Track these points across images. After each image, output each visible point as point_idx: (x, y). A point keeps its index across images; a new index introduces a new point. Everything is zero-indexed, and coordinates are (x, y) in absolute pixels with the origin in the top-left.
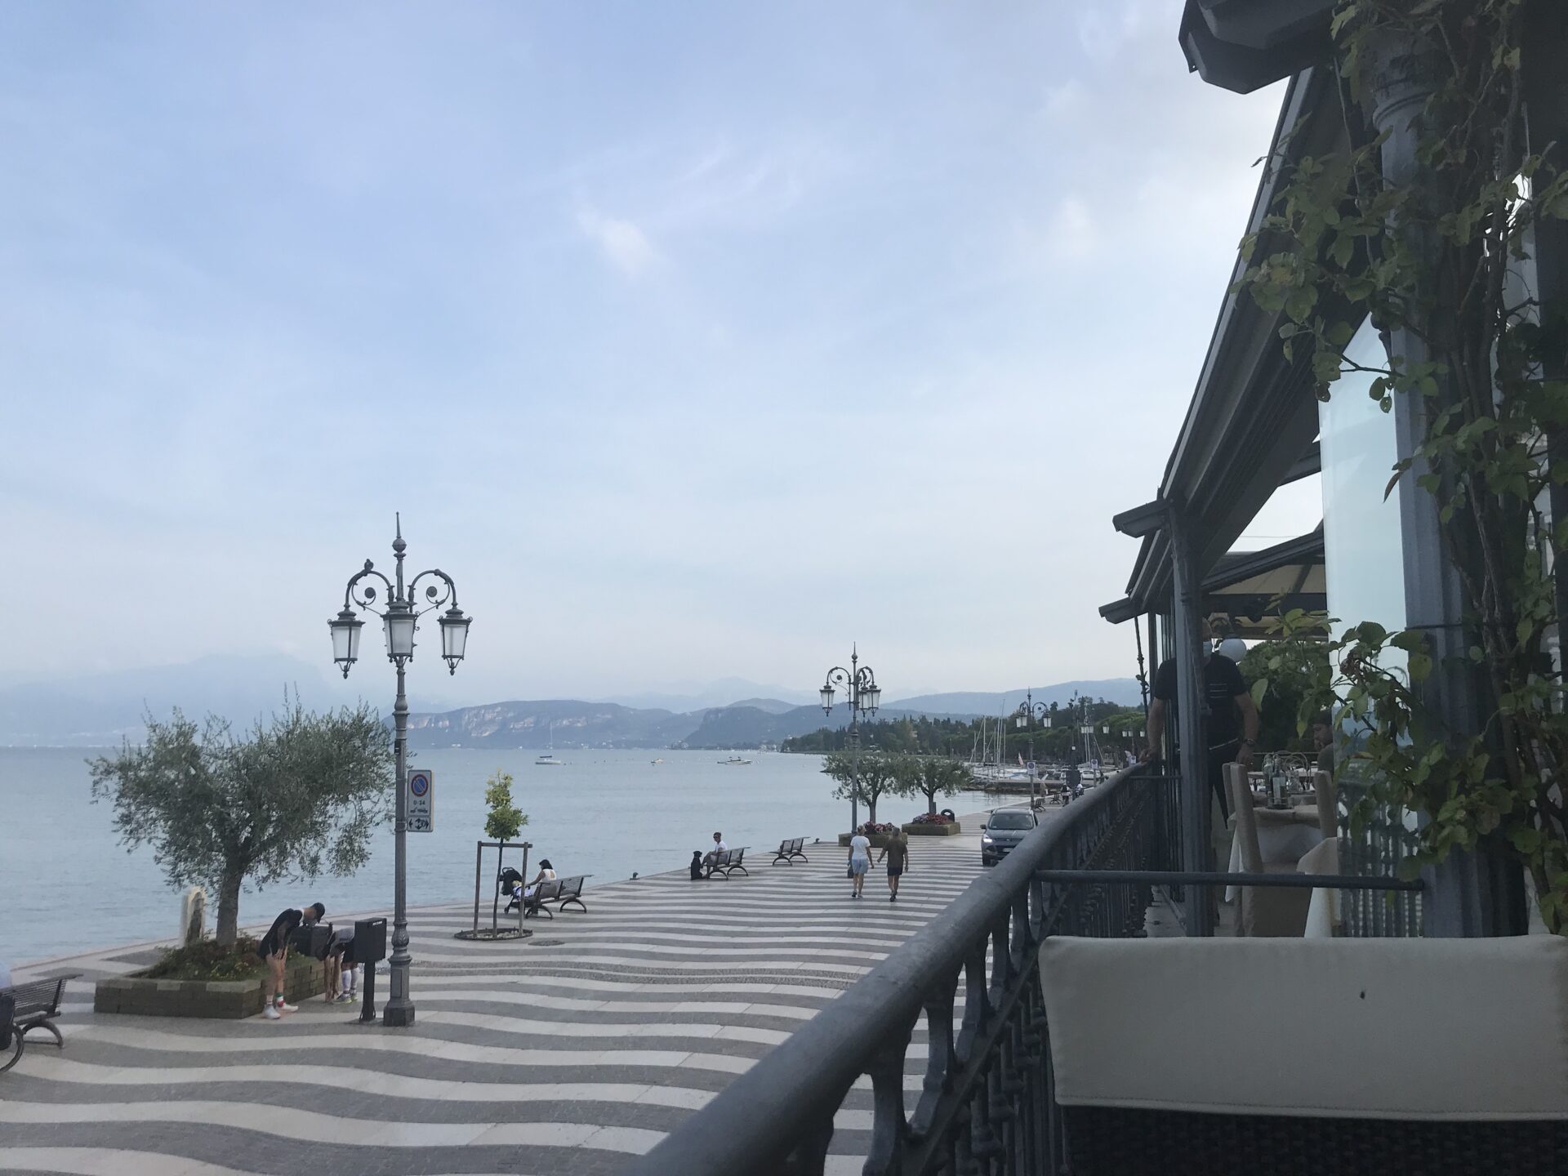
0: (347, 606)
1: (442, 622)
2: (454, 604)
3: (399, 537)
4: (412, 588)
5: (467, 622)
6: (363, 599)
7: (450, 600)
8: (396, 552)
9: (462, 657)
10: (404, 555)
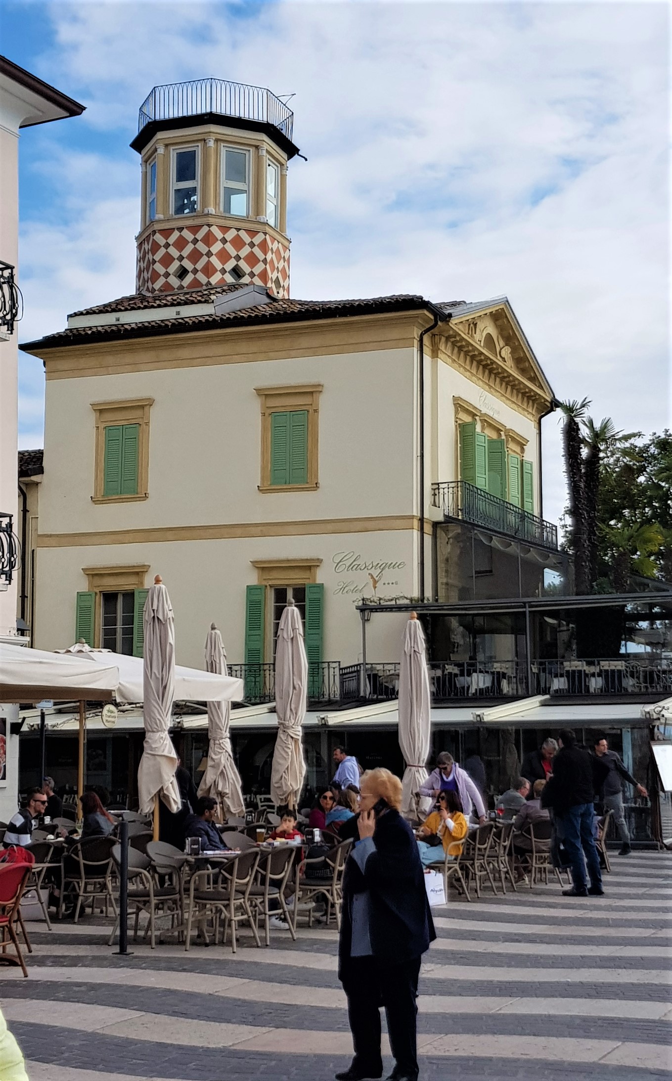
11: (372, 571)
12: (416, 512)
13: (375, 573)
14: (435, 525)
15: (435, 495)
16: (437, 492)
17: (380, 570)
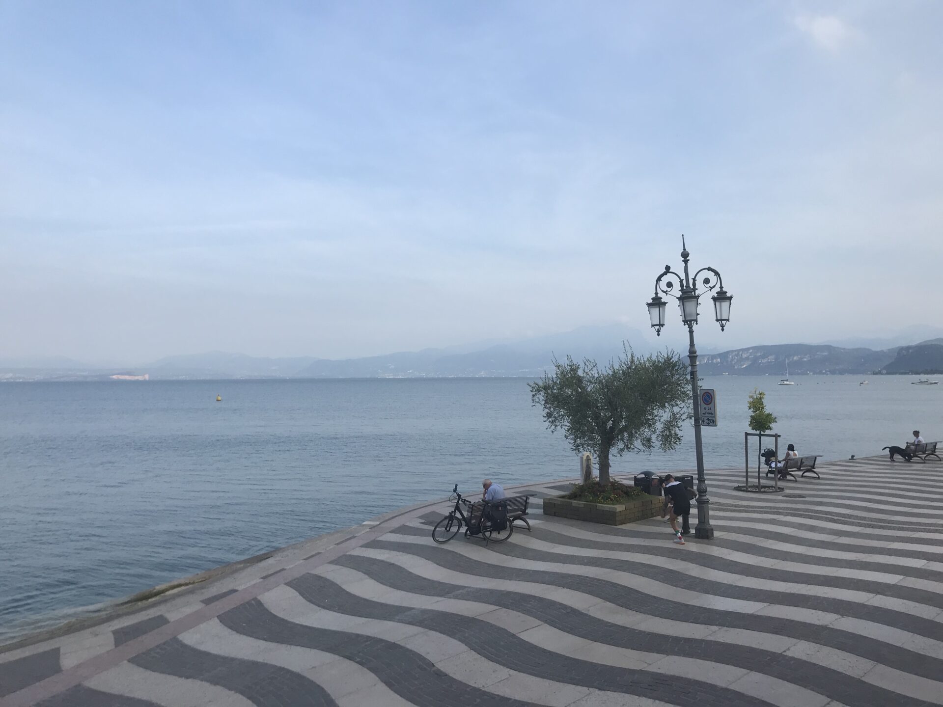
0: (656, 293)
1: (714, 299)
2: (721, 287)
3: (684, 249)
4: (694, 280)
5: (730, 298)
6: (665, 288)
7: (718, 285)
8: (683, 259)
9: (728, 320)
10: (689, 260)
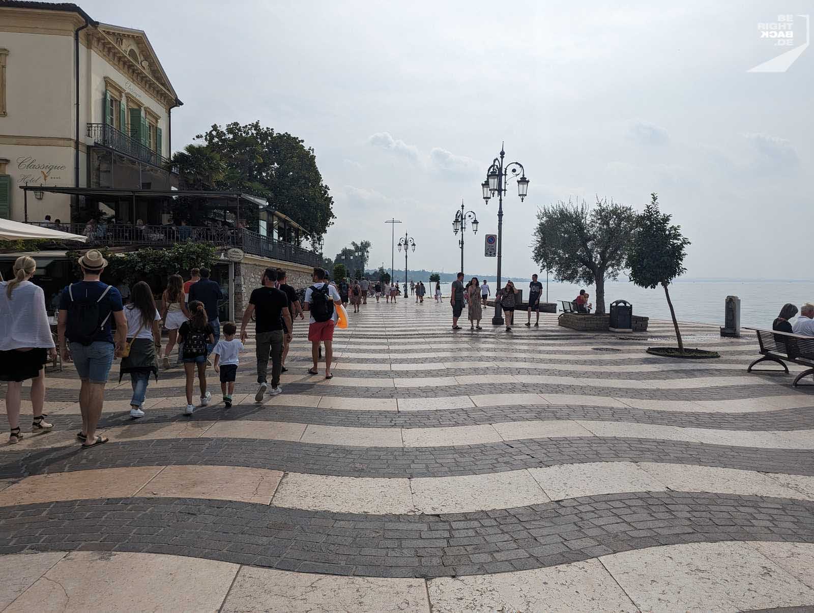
8: (501, 156)
10: (504, 157)
11: (44, 170)
12: (74, 137)
13: (45, 171)
14: (89, 148)
15: (89, 130)
16: (90, 129)
17: (48, 170)
